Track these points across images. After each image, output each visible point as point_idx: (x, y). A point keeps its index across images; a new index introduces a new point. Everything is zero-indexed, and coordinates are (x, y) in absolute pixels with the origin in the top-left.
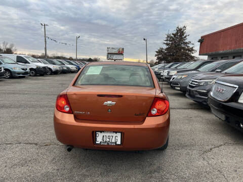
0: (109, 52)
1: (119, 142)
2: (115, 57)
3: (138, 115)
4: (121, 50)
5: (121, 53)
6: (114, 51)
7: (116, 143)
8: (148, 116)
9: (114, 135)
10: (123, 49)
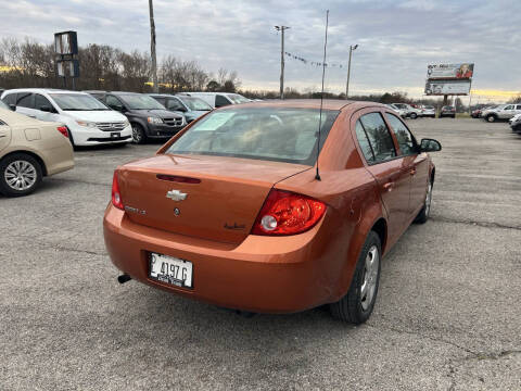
0: (432, 76)
1: (188, 283)
2: (446, 88)
3: (230, 228)
4: (465, 70)
5: (464, 76)
6: (445, 74)
7: (183, 282)
8: (252, 233)
9: (182, 264)
10: (472, 67)
